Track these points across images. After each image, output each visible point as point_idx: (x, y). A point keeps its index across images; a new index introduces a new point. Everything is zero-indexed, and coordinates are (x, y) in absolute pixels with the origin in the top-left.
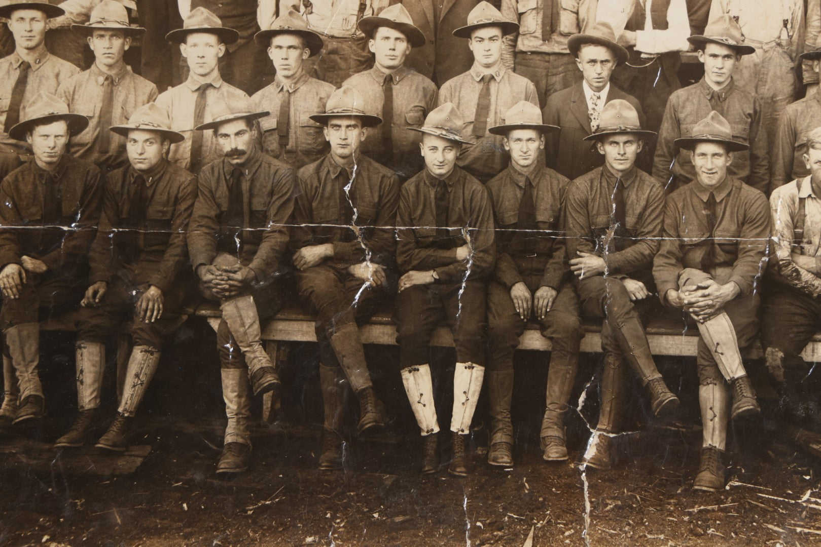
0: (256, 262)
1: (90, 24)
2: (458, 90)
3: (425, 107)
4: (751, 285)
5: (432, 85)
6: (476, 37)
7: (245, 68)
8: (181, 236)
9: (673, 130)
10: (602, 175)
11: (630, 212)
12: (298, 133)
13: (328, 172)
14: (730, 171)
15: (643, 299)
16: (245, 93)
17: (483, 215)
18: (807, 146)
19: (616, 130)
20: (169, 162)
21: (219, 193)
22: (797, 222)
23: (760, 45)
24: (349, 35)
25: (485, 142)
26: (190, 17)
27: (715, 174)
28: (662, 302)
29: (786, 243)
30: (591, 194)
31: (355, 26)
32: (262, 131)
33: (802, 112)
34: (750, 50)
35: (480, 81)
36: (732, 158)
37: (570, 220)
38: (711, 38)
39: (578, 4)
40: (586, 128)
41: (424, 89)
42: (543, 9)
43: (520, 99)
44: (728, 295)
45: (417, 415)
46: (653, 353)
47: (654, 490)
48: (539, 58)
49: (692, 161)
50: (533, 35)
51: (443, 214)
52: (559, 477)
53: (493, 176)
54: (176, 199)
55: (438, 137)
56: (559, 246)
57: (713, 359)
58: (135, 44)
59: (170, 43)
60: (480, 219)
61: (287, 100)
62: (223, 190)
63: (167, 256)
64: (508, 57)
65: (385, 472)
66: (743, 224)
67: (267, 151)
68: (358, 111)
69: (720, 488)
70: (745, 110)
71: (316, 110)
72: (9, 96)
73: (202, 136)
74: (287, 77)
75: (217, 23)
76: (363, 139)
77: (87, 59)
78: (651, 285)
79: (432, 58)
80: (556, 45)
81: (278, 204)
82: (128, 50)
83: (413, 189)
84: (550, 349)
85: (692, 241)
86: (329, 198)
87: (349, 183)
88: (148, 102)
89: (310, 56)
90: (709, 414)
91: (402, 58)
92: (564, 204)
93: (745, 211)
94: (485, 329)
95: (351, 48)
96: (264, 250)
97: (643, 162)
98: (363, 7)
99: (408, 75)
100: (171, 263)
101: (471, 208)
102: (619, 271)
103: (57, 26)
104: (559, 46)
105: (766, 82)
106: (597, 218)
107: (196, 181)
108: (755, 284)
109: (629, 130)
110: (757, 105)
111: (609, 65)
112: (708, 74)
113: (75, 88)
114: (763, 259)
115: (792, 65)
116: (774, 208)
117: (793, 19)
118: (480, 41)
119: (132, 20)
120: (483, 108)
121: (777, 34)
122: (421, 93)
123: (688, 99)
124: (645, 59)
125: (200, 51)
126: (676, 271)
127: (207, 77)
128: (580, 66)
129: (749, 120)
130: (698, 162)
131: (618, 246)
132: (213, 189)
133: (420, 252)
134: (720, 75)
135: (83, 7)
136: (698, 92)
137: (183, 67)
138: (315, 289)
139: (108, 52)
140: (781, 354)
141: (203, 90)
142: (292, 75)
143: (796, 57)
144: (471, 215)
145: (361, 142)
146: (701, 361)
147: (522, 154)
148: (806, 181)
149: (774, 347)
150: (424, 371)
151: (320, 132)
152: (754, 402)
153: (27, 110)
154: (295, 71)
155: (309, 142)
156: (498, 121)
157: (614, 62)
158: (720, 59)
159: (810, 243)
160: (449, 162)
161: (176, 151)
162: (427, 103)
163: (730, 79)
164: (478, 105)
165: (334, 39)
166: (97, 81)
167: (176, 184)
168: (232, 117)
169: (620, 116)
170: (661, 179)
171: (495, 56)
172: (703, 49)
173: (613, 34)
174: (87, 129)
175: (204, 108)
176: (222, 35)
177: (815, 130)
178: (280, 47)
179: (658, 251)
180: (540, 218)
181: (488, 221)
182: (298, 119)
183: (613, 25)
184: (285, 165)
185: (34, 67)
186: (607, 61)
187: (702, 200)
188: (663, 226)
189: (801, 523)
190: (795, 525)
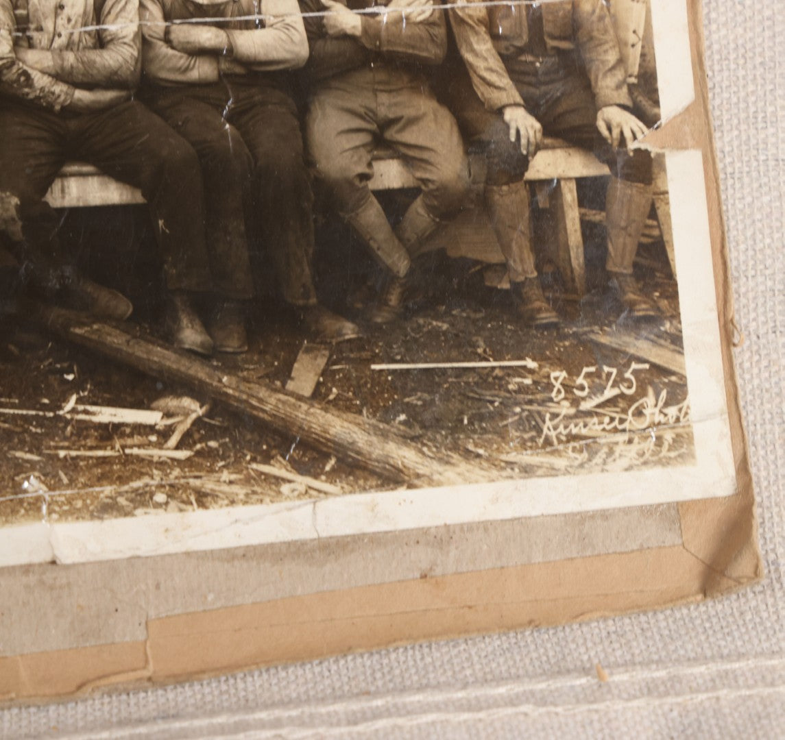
140: (15, 201)
149: (5, 191)
159: (40, 29)
189: (66, 444)
190: (57, 448)
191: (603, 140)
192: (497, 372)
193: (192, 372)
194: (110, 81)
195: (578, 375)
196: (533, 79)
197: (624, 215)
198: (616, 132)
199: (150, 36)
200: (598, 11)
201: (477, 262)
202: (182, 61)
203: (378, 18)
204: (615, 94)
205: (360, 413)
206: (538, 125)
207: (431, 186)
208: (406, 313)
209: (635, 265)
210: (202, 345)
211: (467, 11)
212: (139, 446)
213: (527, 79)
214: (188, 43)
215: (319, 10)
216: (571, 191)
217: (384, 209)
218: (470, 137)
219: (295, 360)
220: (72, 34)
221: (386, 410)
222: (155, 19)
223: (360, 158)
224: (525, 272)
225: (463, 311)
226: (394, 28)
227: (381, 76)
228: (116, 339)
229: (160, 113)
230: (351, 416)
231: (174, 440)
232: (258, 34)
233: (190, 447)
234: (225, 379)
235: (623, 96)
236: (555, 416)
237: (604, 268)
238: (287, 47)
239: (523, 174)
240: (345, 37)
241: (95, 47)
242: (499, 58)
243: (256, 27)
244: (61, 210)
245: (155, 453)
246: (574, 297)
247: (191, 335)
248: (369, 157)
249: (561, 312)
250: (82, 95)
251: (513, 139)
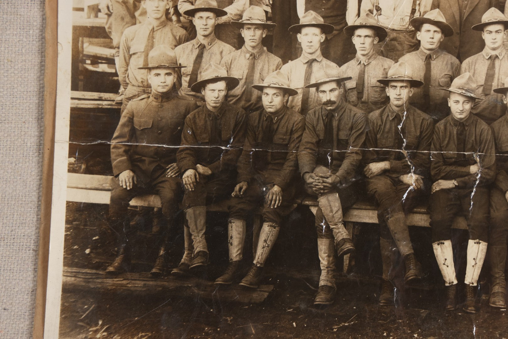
0: (340, 172)
1: (243, 21)
2: (474, 64)
3: (452, 75)
5: (457, 61)
6: (487, 31)
7: (337, 49)
8: (294, 154)
12: (370, 90)
13: (388, 116)
16: (337, 65)
17: (488, 145)
20: (288, 108)
21: (318, 128)
24: (404, 29)
25: (490, 98)
26: (304, 17)
31: (408, 23)
32: (347, 89)
35: (489, 58)
41: (451, 63)
45: (442, 272)
51: (462, 144)
53: (495, 120)
54: (292, 130)
55: (460, 94)
58: (269, 33)
59: (291, 33)
60: (486, 148)
61: (363, 70)
62: (321, 127)
63: (285, 166)
65: (421, 308)
67: (349, 102)
68: (408, 77)
71: (381, 76)
72: (192, 65)
73: (309, 92)
74: (364, 55)
75: (321, 20)
76: (411, 95)
77: (239, 43)
79: (458, 44)
81: (355, 135)
82: (265, 37)
83: (442, 127)
86: (388, 132)
87: (401, 123)
88: (276, 70)
89: (379, 42)
91: (438, 43)
94: (488, 218)
95: (405, 37)
96: (346, 164)
98: (414, 11)
99: (441, 54)
100: (288, 171)
101: (480, 140)
103: (222, 22)
107: (304, 119)
113: (232, 60)
118: (489, 33)
119: (268, 19)
120: (490, 76)
122: (449, 66)
125: (309, 38)
127: (313, 54)
132: (315, 125)
133: (446, 168)
135: (238, 10)
137: (298, 48)
138: (378, 190)
139: (252, 38)
141: (310, 63)
142: (367, 54)
145: (409, 97)
150: (448, 244)
151: (383, 90)
153: (202, 74)
154: (369, 51)
155: (376, 96)
156: (500, 84)
160: (467, 110)
161: (292, 101)
162: (453, 73)
164: (487, 74)
165: (394, 31)
166: (245, 57)
167: (292, 122)
168: (328, 80)
171: (499, 43)
174: (238, 87)
175: (311, 74)
176: (324, 28)
178: (360, 36)
181: (491, 148)
182: (369, 82)
184: (360, 111)
185: (208, 47)
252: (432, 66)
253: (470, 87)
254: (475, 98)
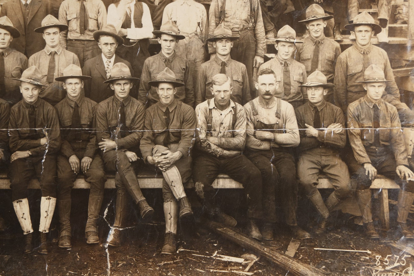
2: (38, 59)
3: (22, 68)
4: (188, 152)
5: (25, 57)
6: (46, 33)
9: (147, 77)
10: (113, 100)
11: (128, 118)
14: (176, 97)
15: (135, 161)
17: (54, 122)
18: (212, 83)
19: (119, 77)
22: (209, 120)
23: (187, 35)
25: (53, 85)
27: (169, 98)
28: (145, 162)
29: (204, 131)
30: (108, 110)
33: (209, 67)
34: (183, 37)
35: (50, 54)
36: (176, 90)
37: (98, 123)
38: (164, 32)
39: (97, 15)
40: (104, 77)
41: (20, 59)
42: (80, 18)
43: (70, 63)
44: (177, 157)
45: (21, 224)
46: (141, 187)
47: (142, 255)
48: (79, 42)
49: (157, 92)
50: (76, 31)
51: (33, 122)
52: (95, 251)
53: (58, 102)
55: (29, 83)
56: (92, 136)
57: (170, 189)
60: (52, 124)
64: (63, 42)
65: (4, 254)
66: (183, 122)
69: (174, 252)
70: (181, 66)
78: (139, 153)
79: (24, 43)
80: (87, 36)
83: (17, 109)
84: (89, 188)
85: (158, 131)
90: (168, 216)
91: (8, 43)
92: (94, 115)
93: (184, 116)
94: (56, 179)
97: (133, 93)
99: (12, 52)
101: (47, 118)
102: (122, 148)
104: (88, 36)
105: (191, 53)
106: (111, 122)
108: (189, 151)
109: (126, 78)
110: (187, 64)
111: (115, 45)
112: (163, 50)
114: (193, 139)
115: (203, 44)
116: (197, 114)
117: (202, 22)
118: (48, 35)
120: (52, 68)
121: (195, 30)
122: (19, 61)
123: (154, 62)
124: (132, 42)
126: (151, 147)
128: (100, 46)
129: (184, 71)
130: (160, 92)
131: (123, 135)
133: (21, 141)
134: (169, 49)
136: (159, 58)
140: (202, 185)
143: (205, 40)
144: (47, 122)
146: (164, 191)
147: (72, 90)
148: (212, 101)
149: (199, 182)
150: (25, 202)
152: (190, 209)
156: (59, 74)
157: (117, 44)
158: (168, 42)
159: (215, 130)
160: (35, 95)
162: (22, 66)
163: (174, 52)
164: (49, 67)
169: (121, 71)
170: (142, 101)
171: (56, 42)
172: (160, 37)
173: (115, 30)
177: (216, 76)
179: (142, 137)
180: (83, 122)
181: (56, 124)
183: (115, 26)
186: (113, 44)
187: (163, 111)
188: (144, 125)
189: (213, 267)
190: (210, 268)
191: (398, 176)
192: (357, 254)
193: (254, 246)
194: (235, 148)
195: (385, 257)
196: (375, 155)
197: (404, 203)
198: (403, 174)
199: (249, 134)
200: (399, 133)
201: (352, 215)
202: (259, 142)
203: (324, 132)
204: (403, 161)
205: (309, 264)
206: (376, 170)
207: (338, 188)
208: (327, 231)
209: (407, 220)
210: (259, 237)
211: (354, 130)
212: (236, 270)
213: (373, 154)
214: (261, 137)
215: (304, 128)
216: (386, 193)
217: (322, 195)
218: (352, 173)
219: (289, 245)
220: (225, 132)
221: (319, 264)
222: (251, 128)
223: (314, 178)
224: (368, 220)
225: (347, 232)
226: (329, 135)
227: (323, 151)
228: (231, 233)
229: (250, 159)
230: (306, 265)
231: (247, 269)
232: (284, 135)
233: (252, 271)
234: (265, 249)
235: (406, 162)
236: (376, 271)
237: (396, 221)
238: (293, 140)
239: (369, 187)
240: (312, 137)
241: (231, 137)
242: (363, 147)
243: (283, 133)
244: (217, 189)
245: (241, 272)
246: (385, 230)
247: (255, 233)
248: (318, 177)
249: (380, 235)
250: (226, 152)
251: (367, 174)
252: (5, 61)
253: (37, 77)
254: (42, 86)
